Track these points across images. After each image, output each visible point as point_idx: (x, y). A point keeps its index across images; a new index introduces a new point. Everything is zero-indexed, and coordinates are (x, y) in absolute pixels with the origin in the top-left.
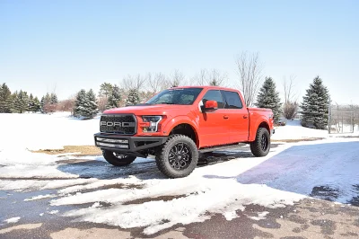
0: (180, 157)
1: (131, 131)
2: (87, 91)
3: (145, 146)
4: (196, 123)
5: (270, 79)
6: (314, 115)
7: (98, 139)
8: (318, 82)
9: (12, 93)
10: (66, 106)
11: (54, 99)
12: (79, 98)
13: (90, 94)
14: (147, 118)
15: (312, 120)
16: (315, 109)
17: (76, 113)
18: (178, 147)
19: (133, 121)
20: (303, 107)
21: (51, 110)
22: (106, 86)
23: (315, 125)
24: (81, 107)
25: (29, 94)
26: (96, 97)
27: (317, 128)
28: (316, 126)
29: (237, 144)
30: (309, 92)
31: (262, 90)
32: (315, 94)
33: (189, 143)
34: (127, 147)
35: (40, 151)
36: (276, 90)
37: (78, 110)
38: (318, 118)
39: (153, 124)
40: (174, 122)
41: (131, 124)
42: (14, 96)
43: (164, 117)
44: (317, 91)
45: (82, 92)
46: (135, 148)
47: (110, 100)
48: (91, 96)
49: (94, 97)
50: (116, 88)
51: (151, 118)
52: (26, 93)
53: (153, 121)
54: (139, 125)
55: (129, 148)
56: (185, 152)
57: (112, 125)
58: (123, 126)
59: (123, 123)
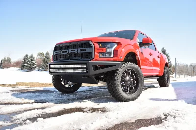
0: (129, 82)
2: (29, 55)
8: (164, 51)
10: (16, 65)
11: (9, 60)
12: (24, 60)
13: (32, 56)
17: (23, 68)
18: (127, 72)
19: (90, 46)
21: (7, 67)
22: (40, 54)
24: (26, 65)
26: (35, 59)
33: (137, 70)
37: (24, 66)
39: (108, 50)
41: (88, 50)
43: (119, 44)
45: (27, 56)
47: (44, 60)
48: (32, 58)
50: (48, 53)
53: (109, 48)
54: (96, 51)
55: (87, 72)
56: (133, 77)
57: (67, 52)
58: (79, 52)
59: (79, 49)
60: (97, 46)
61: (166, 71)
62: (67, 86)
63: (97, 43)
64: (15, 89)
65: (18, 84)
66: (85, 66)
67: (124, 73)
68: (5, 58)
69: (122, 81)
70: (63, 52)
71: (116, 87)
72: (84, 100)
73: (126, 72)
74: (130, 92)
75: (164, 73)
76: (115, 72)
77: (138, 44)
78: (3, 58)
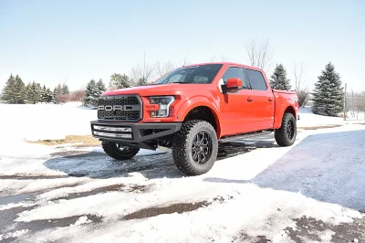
1: (135, 116)
2: (97, 81)
3: (154, 136)
4: (216, 105)
5: (281, 66)
6: (326, 102)
7: (95, 127)
8: (330, 69)
9: (26, 85)
10: (77, 97)
11: (65, 90)
12: (89, 89)
13: (100, 83)
14: (155, 99)
15: (324, 107)
16: (327, 96)
17: (87, 103)
18: (199, 135)
19: (138, 103)
20: (314, 94)
21: (64, 101)
22: (115, 76)
23: (326, 112)
24: (91, 97)
25: (42, 86)
26: (106, 87)
27: (329, 115)
28: (328, 113)
29: (260, 131)
30: (322, 79)
31: (273, 77)
32: (327, 81)
34: (130, 136)
35: (39, 141)
36: (287, 77)
37: (89, 100)
38: (331, 105)
39: (163, 107)
40: (190, 104)
41: (135, 108)
42: (28, 88)
43: (178, 98)
44: (329, 77)
45: (92, 82)
46: (140, 138)
48: (101, 86)
49: (103, 86)
50: (125, 78)
51: (160, 98)
52: (39, 85)
53: (163, 104)
54: (145, 109)
55: (133, 138)
57: (112, 109)
58: (125, 109)
59: (125, 106)
60: (146, 102)
61: (287, 120)
62: (121, 149)
64: (59, 150)
65: (69, 139)
66: (130, 130)
68: (59, 86)
70: (107, 108)
72: (130, 174)
75: (283, 124)
77: (220, 87)
78: (57, 86)
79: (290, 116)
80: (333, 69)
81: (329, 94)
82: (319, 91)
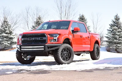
0: (66, 55)
1: (44, 42)
5: (83, 16)
6: (115, 43)
8: (117, 19)
15: (114, 47)
16: (116, 39)
20: (107, 37)
23: (116, 50)
27: (118, 52)
30: (112, 26)
32: (116, 27)
38: (119, 45)
41: (44, 38)
43: (60, 35)
44: (117, 25)
53: (55, 37)
54: (48, 39)
55: (44, 50)
56: (68, 52)
57: (32, 39)
58: (39, 39)
59: (39, 38)
60: (49, 36)
61: (96, 47)
62: (25, 59)
63: (49, 34)
67: (62, 50)
69: (61, 54)
70: (29, 39)
71: (58, 57)
73: (64, 49)
74: (66, 60)
75: (94, 49)
76: (58, 49)
77: (71, 31)
79: (97, 45)
80: (119, 19)
81: (117, 37)
82: (110, 35)
